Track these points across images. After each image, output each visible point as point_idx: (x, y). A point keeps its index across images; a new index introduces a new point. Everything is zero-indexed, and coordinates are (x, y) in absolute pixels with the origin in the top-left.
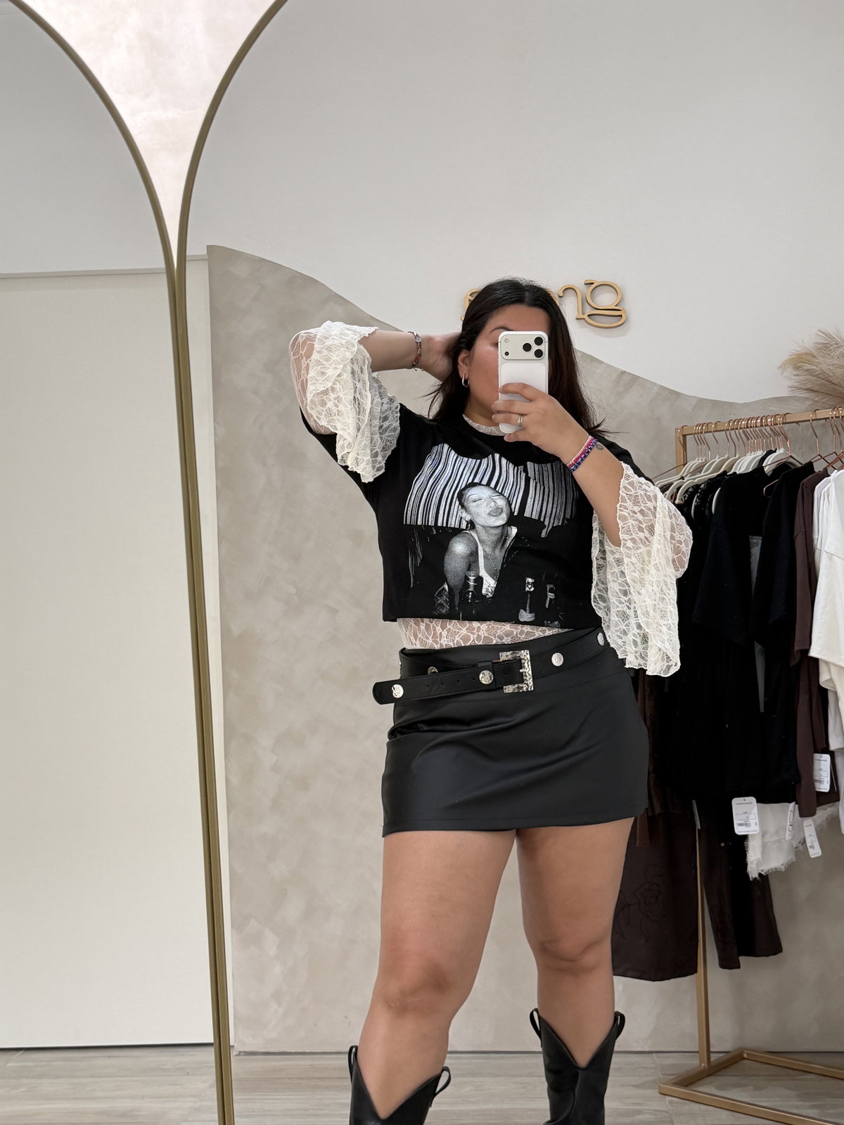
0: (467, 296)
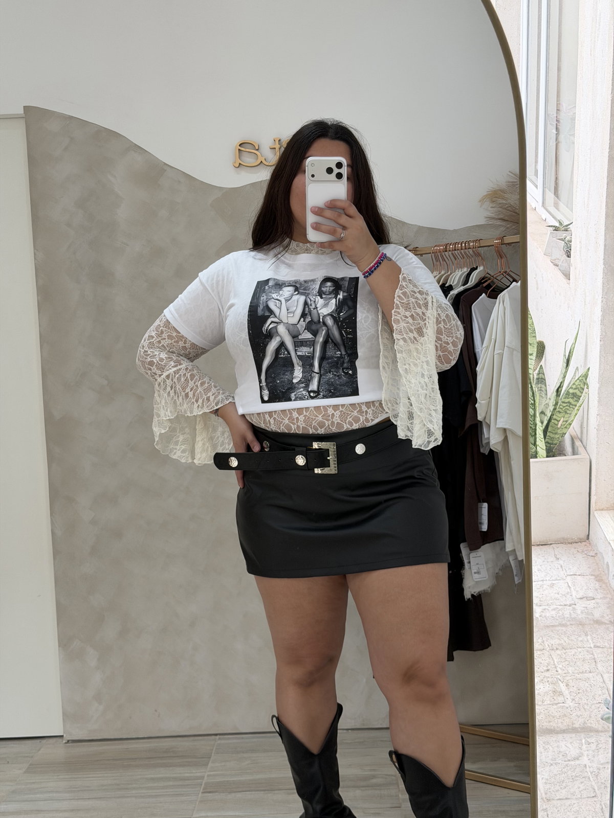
0: (236, 146)
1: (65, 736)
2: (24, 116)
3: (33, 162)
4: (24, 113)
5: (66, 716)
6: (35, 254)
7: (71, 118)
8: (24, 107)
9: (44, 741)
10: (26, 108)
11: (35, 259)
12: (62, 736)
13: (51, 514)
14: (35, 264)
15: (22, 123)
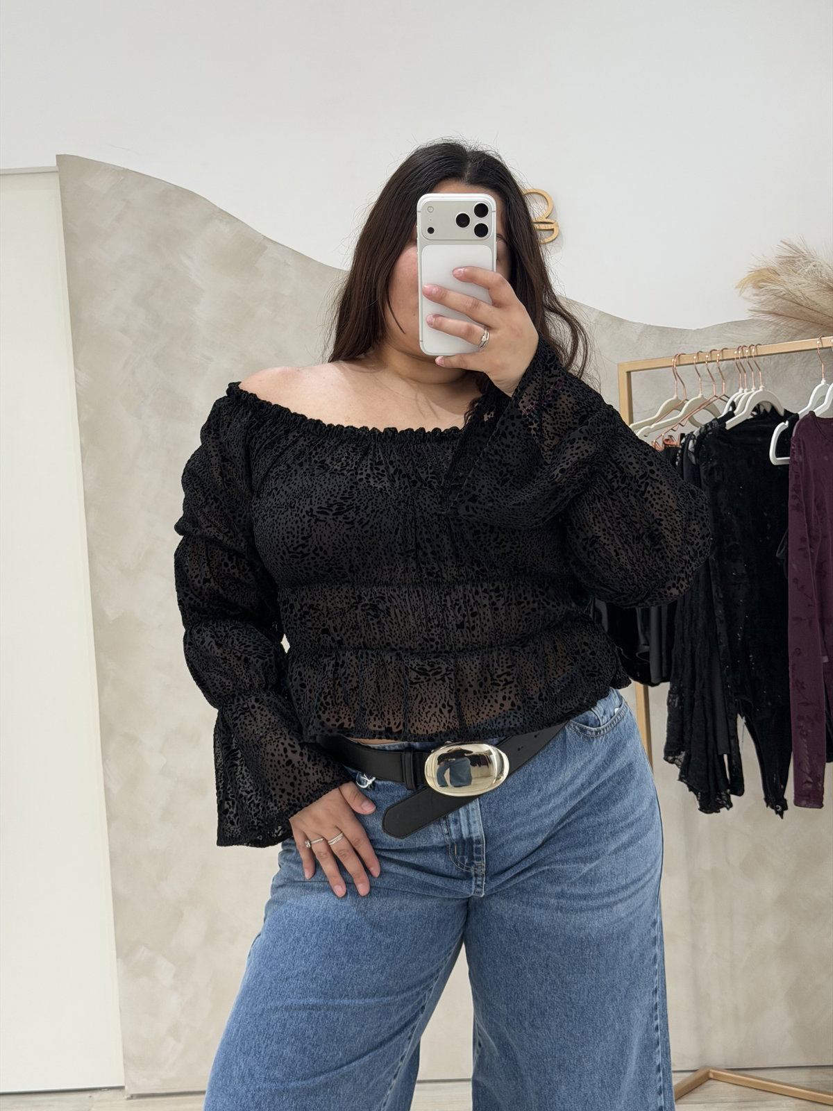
1: (126, 1088)
2: (57, 169)
4: (57, 164)
5: (128, 1060)
6: (76, 375)
7: (126, 171)
8: (57, 156)
9: (96, 1095)
10: (60, 158)
11: (76, 381)
12: (121, 1088)
13: (104, 760)
14: (76, 389)
15: (54, 181)
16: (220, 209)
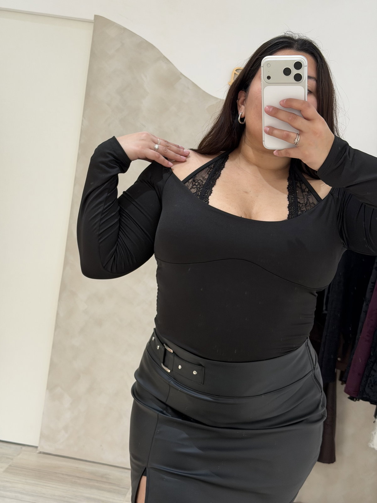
1: (39, 448)
2: (94, 21)
3: (93, 55)
4: (94, 19)
5: (42, 436)
6: (82, 121)
7: (125, 29)
8: (95, 15)
9: (24, 448)
10: (96, 17)
11: (82, 124)
12: (36, 447)
13: (59, 300)
14: (81, 127)
15: (91, 27)
16: (164, 56)
